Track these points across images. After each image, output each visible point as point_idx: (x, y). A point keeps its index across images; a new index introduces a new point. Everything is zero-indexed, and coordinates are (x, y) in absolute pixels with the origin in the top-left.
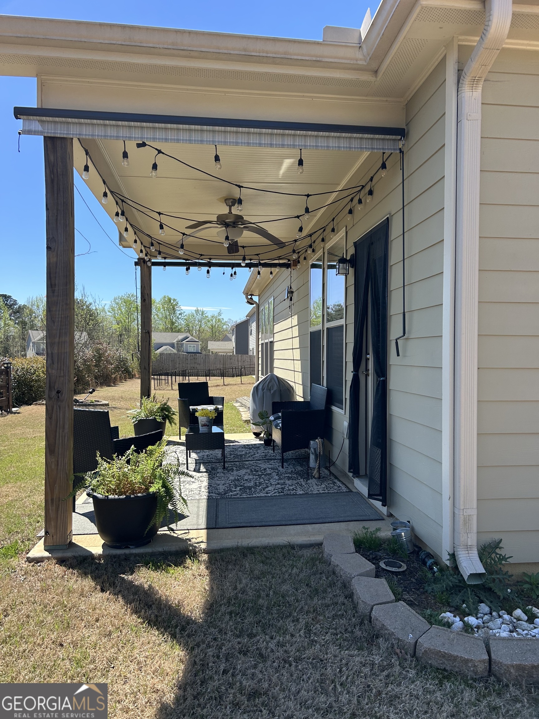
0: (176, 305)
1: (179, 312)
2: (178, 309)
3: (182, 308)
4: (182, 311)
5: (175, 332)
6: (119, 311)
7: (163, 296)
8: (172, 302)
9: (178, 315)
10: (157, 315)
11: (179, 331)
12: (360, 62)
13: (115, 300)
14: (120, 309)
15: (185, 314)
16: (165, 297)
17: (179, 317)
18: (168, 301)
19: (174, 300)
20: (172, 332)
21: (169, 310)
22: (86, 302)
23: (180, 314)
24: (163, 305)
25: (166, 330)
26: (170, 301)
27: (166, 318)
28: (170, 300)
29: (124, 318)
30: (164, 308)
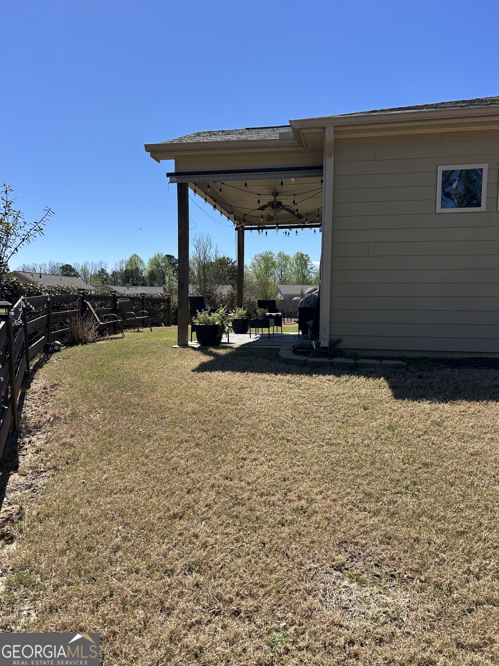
0: (308, 260)
1: (310, 267)
2: (309, 264)
3: (313, 263)
4: (313, 266)
5: (306, 284)
6: (259, 268)
7: (296, 252)
8: (304, 257)
9: (309, 269)
10: (291, 270)
11: (310, 284)
12: (296, 145)
13: (255, 257)
14: (259, 265)
15: (315, 268)
16: (298, 253)
17: (311, 271)
18: (301, 257)
19: (306, 256)
20: (303, 285)
21: (301, 265)
22: (232, 260)
23: (311, 268)
24: (296, 261)
25: (298, 283)
26: (302, 257)
27: (298, 272)
28: (302, 255)
29: (263, 273)
30: (297, 263)
